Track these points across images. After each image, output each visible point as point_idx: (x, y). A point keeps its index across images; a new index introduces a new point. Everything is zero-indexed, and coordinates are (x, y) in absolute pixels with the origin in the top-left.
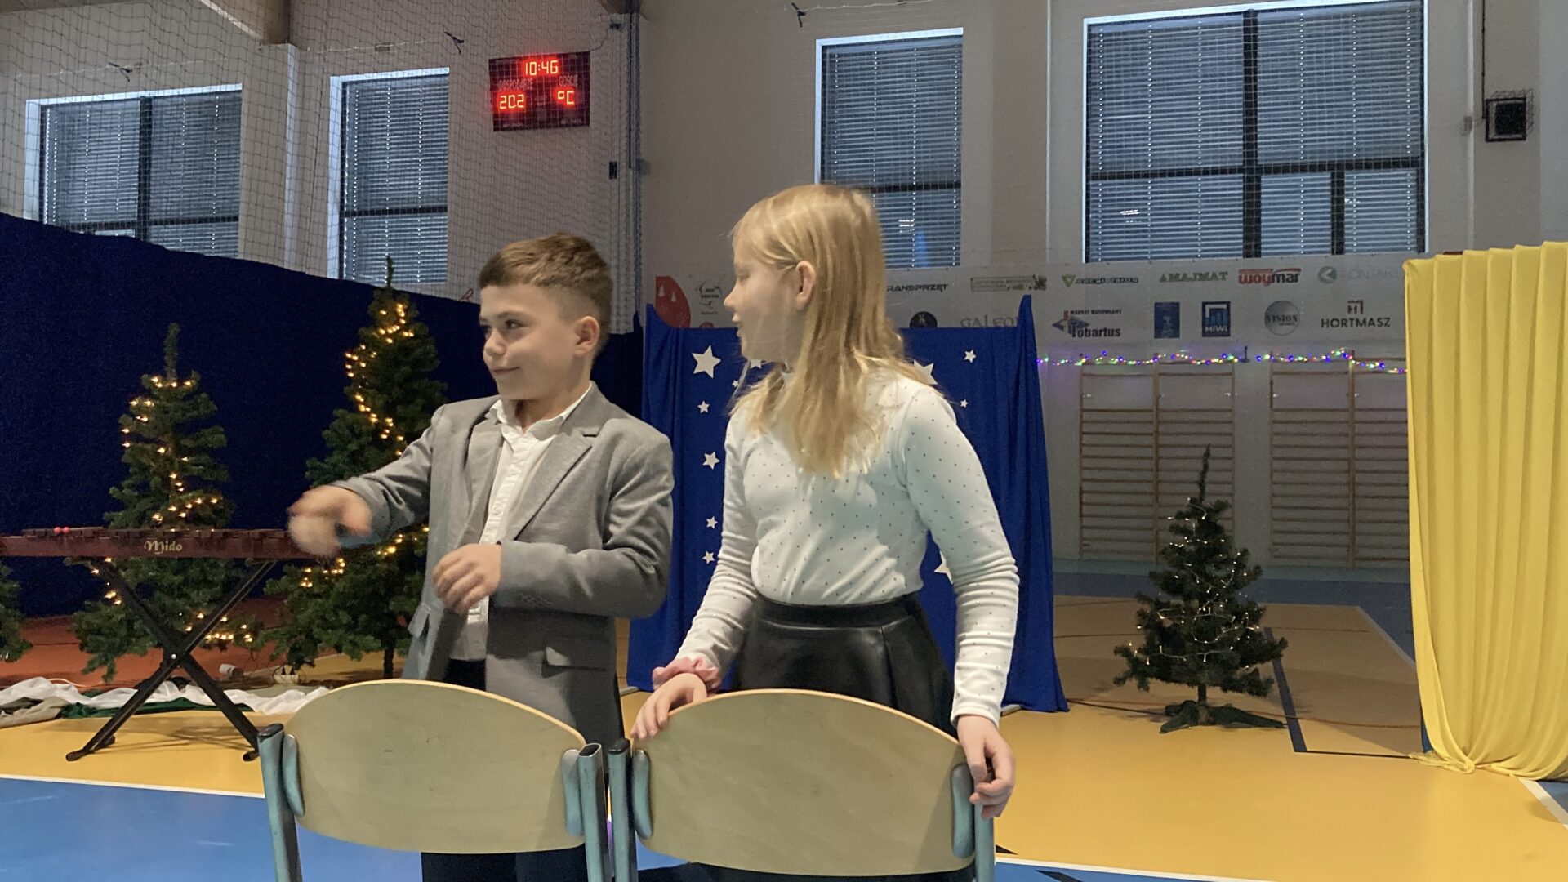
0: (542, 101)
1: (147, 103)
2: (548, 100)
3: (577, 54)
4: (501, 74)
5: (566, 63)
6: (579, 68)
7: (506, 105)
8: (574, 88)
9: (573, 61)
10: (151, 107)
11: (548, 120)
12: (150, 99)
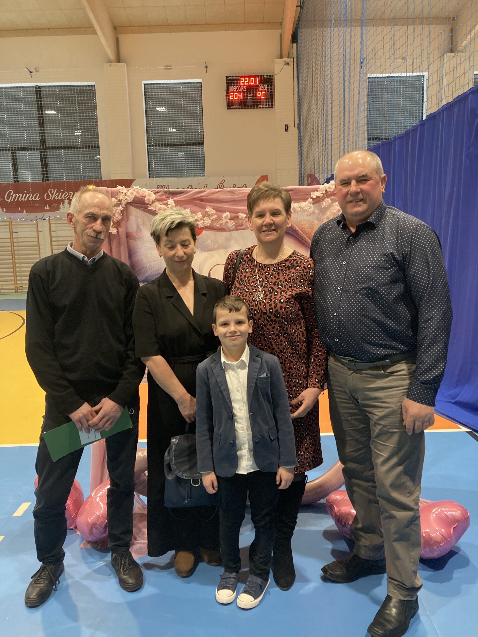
0: (250, 96)
1: (38, 89)
2: (253, 96)
3: (267, 76)
4: (231, 83)
5: (261, 79)
6: (268, 82)
7: (233, 97)
8: (265, 91)
9: (264, 79)
10: (40, 91)
11: (254, 105)
12: (39, 87)
